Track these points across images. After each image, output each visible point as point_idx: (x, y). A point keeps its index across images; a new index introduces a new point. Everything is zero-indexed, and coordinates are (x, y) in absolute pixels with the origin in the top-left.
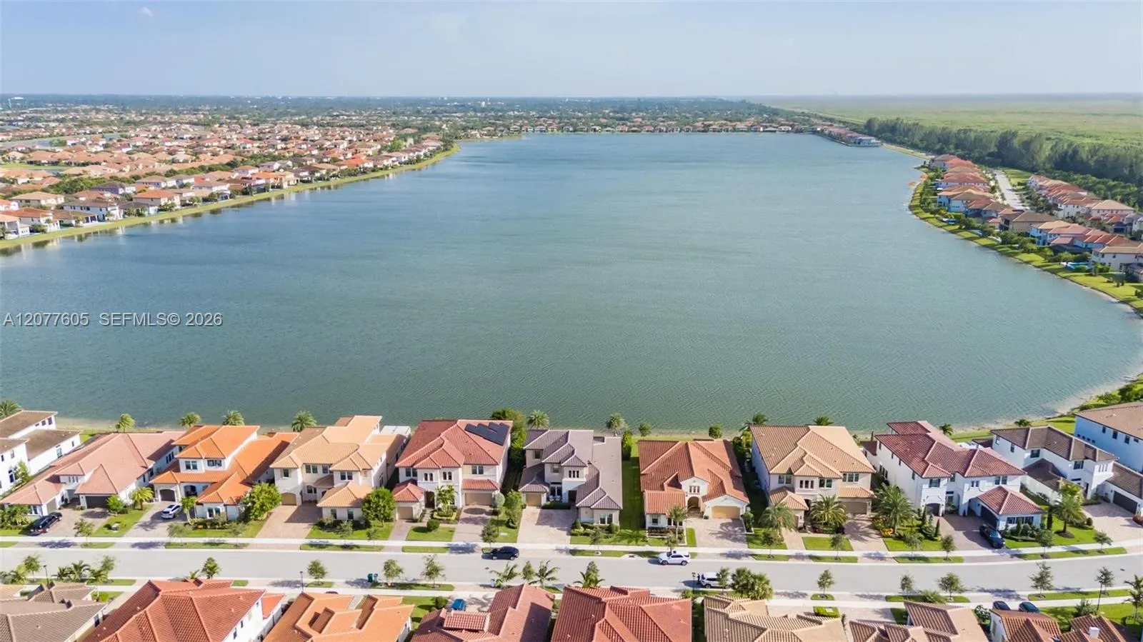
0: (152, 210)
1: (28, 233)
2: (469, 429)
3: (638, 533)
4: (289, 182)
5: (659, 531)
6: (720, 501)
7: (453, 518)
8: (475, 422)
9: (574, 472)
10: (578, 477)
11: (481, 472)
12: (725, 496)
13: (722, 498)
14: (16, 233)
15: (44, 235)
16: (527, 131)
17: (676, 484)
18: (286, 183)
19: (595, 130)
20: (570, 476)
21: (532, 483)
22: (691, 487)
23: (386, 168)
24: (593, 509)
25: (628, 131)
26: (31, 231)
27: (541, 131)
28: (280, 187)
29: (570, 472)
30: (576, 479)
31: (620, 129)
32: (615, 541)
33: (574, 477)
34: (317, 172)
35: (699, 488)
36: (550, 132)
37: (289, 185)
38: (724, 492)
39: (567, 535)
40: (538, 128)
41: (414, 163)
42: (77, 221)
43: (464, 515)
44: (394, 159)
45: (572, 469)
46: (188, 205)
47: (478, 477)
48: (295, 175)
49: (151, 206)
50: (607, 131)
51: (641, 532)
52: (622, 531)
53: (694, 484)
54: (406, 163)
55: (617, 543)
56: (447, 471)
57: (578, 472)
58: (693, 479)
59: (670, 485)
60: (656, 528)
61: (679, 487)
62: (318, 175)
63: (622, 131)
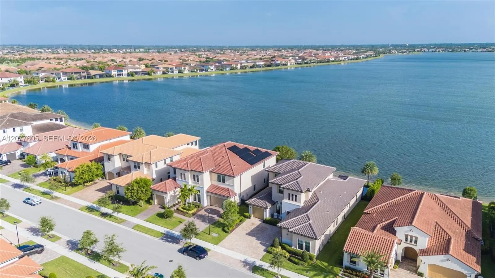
0: (228, 69)
1: (177, 73)
2: (233, 149)
3: (332, 268)
4: (291, 63)
5: (355, 273)
6: (438, 260)
7: (191, 212)
8: (241, 146)
9: (293, 195)
10: (296, 201)
11: (224, 181)
12: (447, 256)
13: (442, 257)
14: (172, 72)
15: (183, 74)
16: (424, 51)
17: (390, 229)
18: (290, 64)
19: (465, 51)
20: (289, 199)
21: (259, 199)
22: (407, 236)
23: (341, 61)
24: (290, 232)
25: (486, 51)
26: (179, 72)
27: (432, 52)
28: (286, 65)
29: (289, 194)
30: (293, 203)
31: (481, 50)
32: (303, 270)
33: (292, 200)
34: (306, 60)
35: (416, 238)
36: (438, 52)
37: (291, 65)
38: (447, 251)
39: (264, 251)
40: (431, 50)
41: (355, 60)
42: (197, 70)
43: (202, 212)
44: (346, 57)
45: (291, 193)
46: (243, 68)
47: (221, 185)
48: (295, 61)
49: (228, 67)
50: (472, 51)
51: (336, 269)
52: (318, 262)
53: (411, 233)
54: (351, 59)
55: (305, 273)
56: (196, 174)
57: (296, 196)
58: (411, 227)
59: (384, 228)
60: (353, 270)
61: (394, 233)
62: (306, 61)
63: (482, 51)
